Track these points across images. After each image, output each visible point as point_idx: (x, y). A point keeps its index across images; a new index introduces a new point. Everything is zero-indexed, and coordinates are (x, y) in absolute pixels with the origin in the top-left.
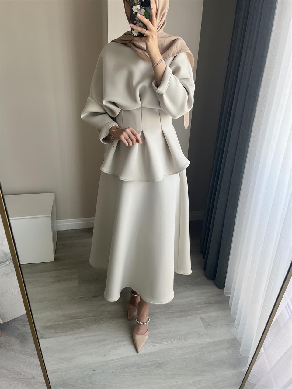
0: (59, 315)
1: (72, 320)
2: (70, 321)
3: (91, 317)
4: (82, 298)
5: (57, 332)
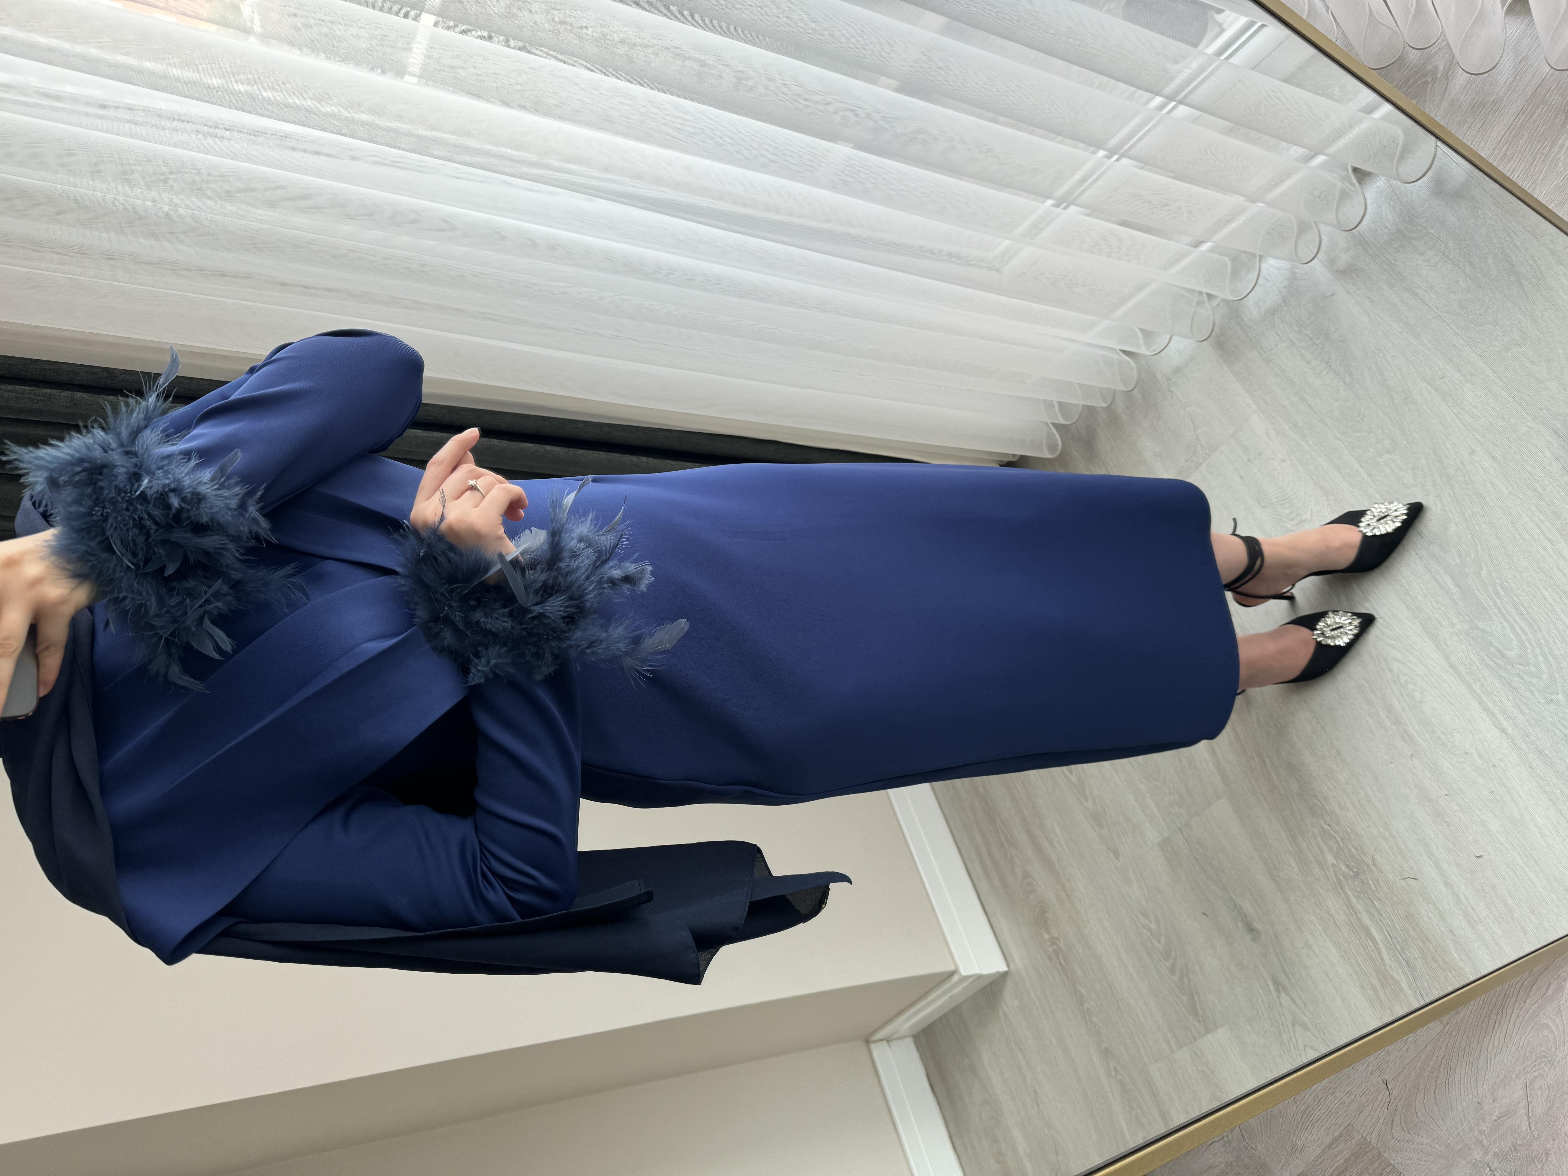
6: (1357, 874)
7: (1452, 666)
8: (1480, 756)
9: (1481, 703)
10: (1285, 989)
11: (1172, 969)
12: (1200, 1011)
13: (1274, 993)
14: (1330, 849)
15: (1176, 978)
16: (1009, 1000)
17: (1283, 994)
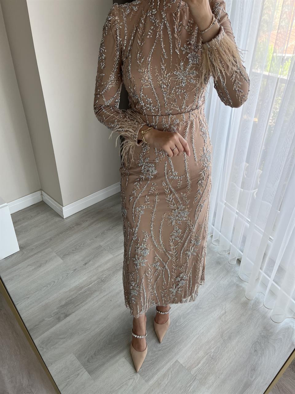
0: (66, 292)
1: (81, 290)
2: (81, 291)
3: (96, 280)
4: (75, 270)
5: (76, 305)
10: (74, 271)
11: (73, 250)
12: (65, 256)
13: (73, 270)
15: (71, 251)
16: (57, 219)
17: (73, 271)
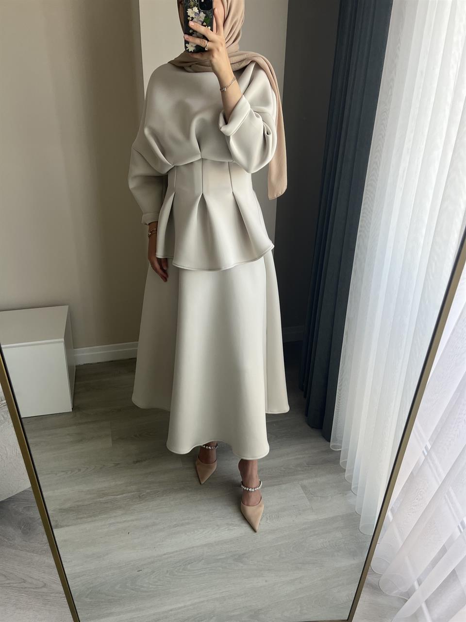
0: (83, 491)
1: (102, 498)
3: (133, 492)
5: (79, 516)
6: (140, 497)
7: (193, 547)
8: (159, 545)
9: (177, 551)
10: (115, 466)
11: (135, 436)
12: (120, 440)
13: (115, 463)
14: (151, 492)
15: (132, 436)
